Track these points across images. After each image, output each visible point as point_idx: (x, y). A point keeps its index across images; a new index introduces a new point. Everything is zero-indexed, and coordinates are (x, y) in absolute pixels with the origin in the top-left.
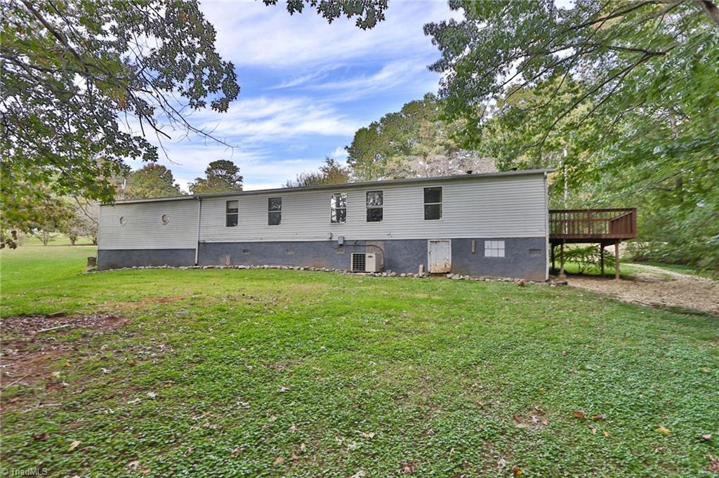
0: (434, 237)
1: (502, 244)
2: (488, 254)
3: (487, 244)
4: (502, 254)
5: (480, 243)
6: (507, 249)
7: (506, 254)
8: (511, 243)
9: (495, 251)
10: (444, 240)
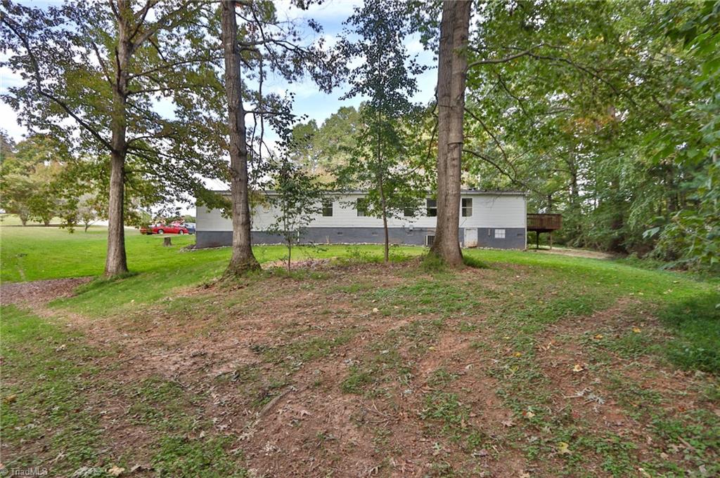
0: (468, 227)
1: (504, 231)
2: (496, 236)
3: (496, 231)
4: (504, 237)
5: (493, 230)
6: (506, 234)
7: (506, 236)
8: (508, 231)
9: (500, 234)
10: (474, 229)
